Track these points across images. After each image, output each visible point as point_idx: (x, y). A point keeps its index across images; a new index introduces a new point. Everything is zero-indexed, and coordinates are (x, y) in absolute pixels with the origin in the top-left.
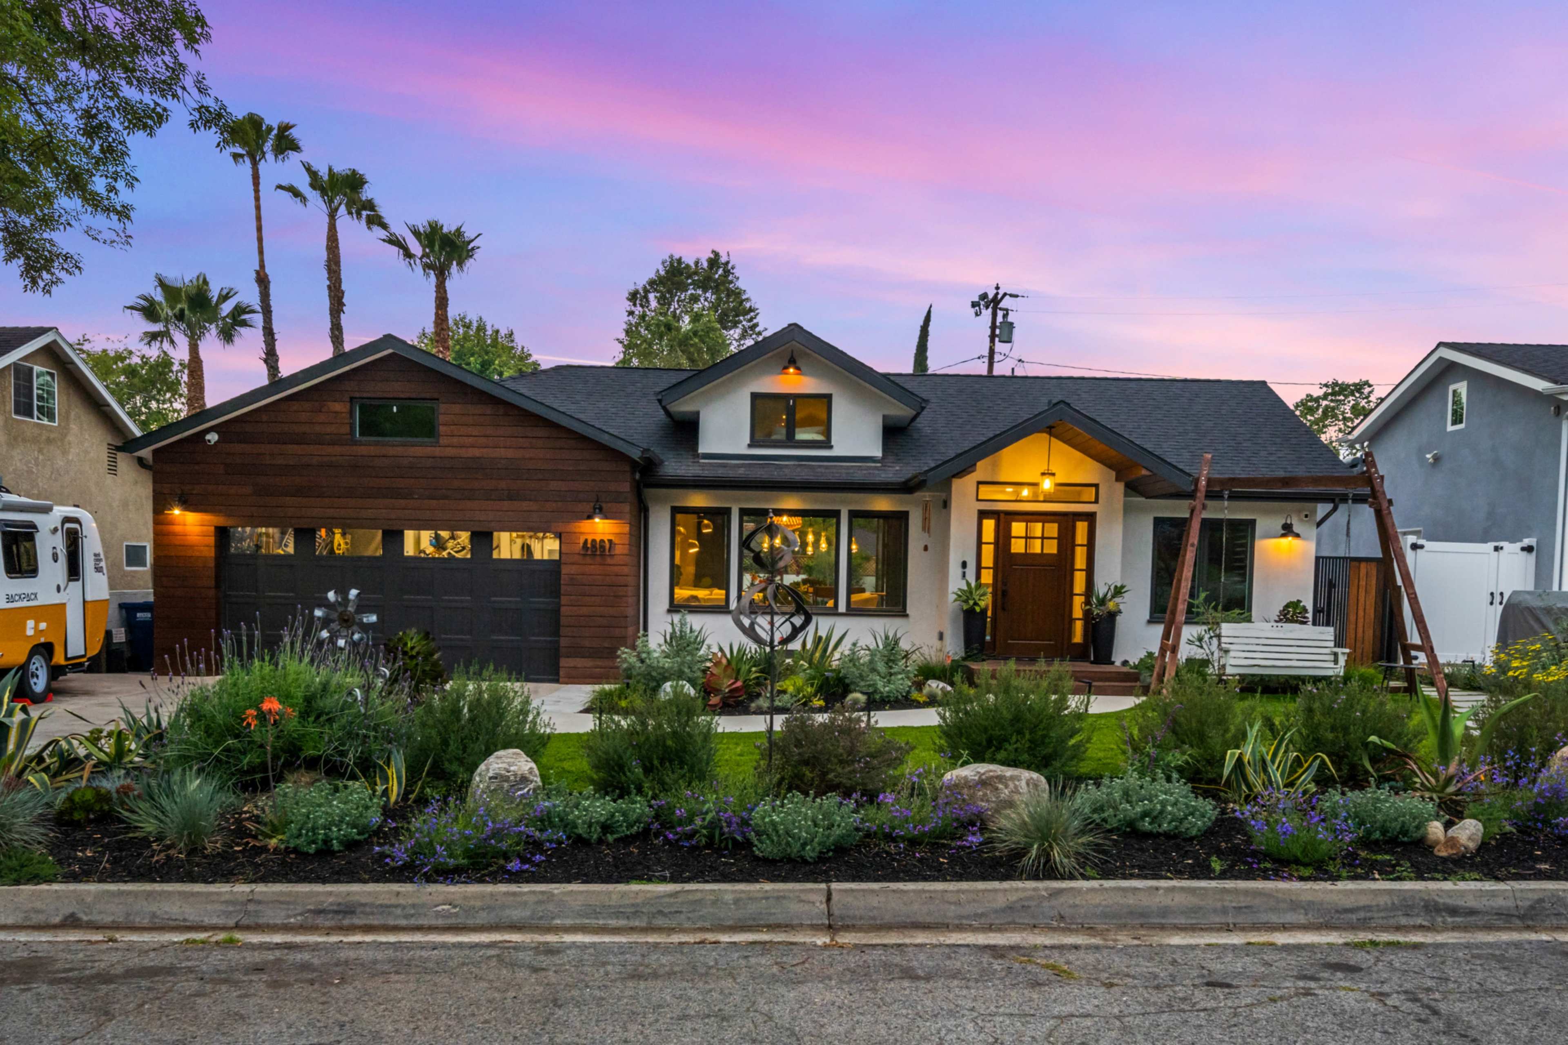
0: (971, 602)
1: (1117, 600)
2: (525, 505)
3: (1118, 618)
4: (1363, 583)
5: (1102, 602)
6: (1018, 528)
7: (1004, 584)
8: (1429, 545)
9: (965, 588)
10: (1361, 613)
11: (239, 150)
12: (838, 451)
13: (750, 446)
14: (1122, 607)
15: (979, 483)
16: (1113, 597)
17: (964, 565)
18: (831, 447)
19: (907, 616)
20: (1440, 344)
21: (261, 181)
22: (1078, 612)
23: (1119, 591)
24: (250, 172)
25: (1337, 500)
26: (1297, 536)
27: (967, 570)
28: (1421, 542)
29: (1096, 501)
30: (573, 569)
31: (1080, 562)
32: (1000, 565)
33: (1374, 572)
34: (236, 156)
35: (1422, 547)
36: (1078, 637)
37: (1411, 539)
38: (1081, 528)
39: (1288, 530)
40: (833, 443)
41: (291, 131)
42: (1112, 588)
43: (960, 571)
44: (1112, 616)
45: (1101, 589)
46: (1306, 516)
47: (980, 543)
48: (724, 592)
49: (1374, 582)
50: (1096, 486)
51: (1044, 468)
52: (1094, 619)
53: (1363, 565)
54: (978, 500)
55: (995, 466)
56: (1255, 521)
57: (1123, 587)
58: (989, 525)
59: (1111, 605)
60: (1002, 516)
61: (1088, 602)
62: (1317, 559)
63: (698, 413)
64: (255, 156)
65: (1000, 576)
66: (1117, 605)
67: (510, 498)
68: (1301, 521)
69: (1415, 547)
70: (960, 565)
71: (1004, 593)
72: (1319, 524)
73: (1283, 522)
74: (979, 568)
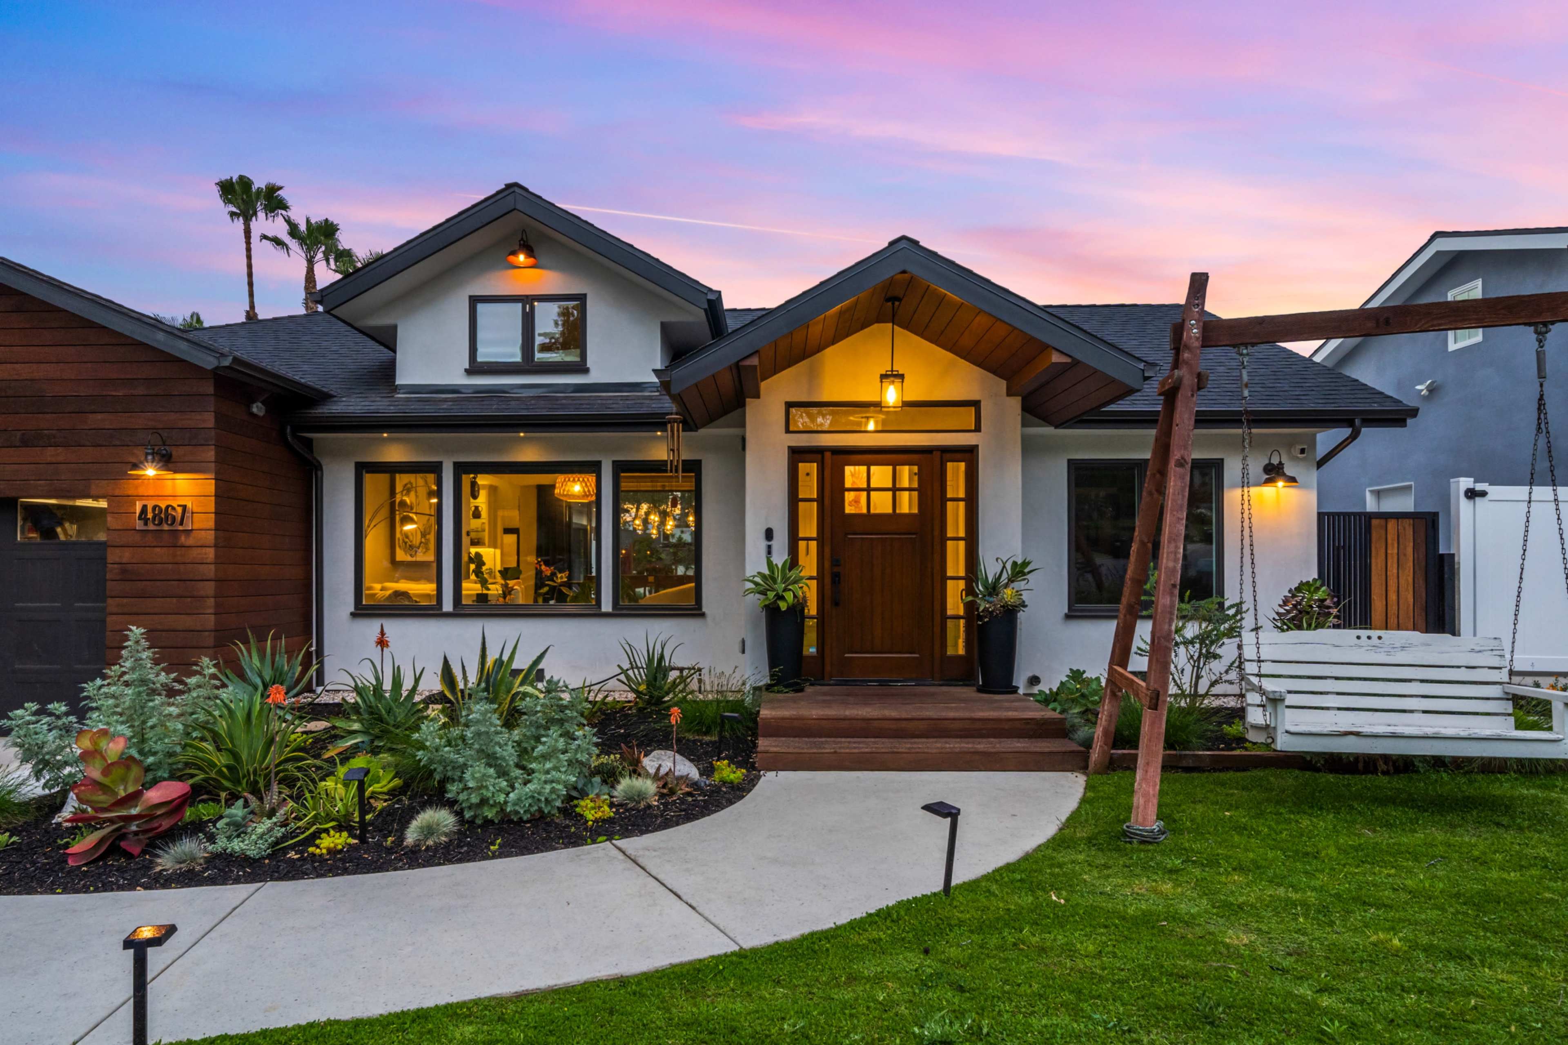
0: (771, 595)
1: (1020, 585)
2: (50, 454)
3: (1021, 615)
4: (1393, 551)
5: (993, 589)
6: (854, 475)
7: (835, 563)
8: (1495, 491)
9: (766, 572)
10: (1393, 597)
11: (234, 210)
12: (595, 376)
13: (470, 372)
14: (1025, 596)
15: (789, 405)
16: (1011, 580)
17: (769, 534)
18: (585, 371)
19: (703, 615)
20: (1437, 235)
21: (252, 235)
22: (955, 603)
23: (1019, 571)
24: (243, 227)
25: (1357, 422)
26: (1293, 480)
27: (774, 543)
28: (1479, 487)
29: (978, 429)
30: (126, 555)
31: (956, 523)
32: (828, 534)
33: (1410, 532)
34: (232, 214)
35: (1483, 494)
36: (958, 646)
37: (1466, 483)
38: (956, 472)
39: (1273, 472)
40: (589, 364)
41: (279, 192)
42: (1009, 566)
43: (763, 544)
44: (1010, 613)
45: (990, 568)
46: (1303, 451)
47: (794, 500)
48: (434, 586)
49: (1410, 550)
50: (976, 404)
51: (886, 368)
52: (980, 618)
53: (1392, 524)
54: (788, 431)
55: (813, 376)
56: (1222, 460)
57: (1025, 564)
58: (809, 470)
59: (1008, 594)
60: (828, 455)
61: (970, 590)
62: (1320, 515)
63: (395, 328)
64: (246, 214)
65: (827, 550)
66: (1018, 593)
67: (25, 443)
68: (1294, 459)
69: (1471, 494)
70: (762, 535)
71: (836, 578)
72: (1320, 464)
73: (1267, 462)
74: (794, 539)
